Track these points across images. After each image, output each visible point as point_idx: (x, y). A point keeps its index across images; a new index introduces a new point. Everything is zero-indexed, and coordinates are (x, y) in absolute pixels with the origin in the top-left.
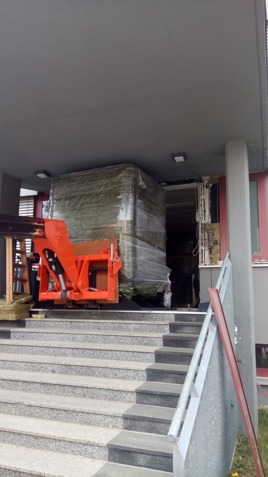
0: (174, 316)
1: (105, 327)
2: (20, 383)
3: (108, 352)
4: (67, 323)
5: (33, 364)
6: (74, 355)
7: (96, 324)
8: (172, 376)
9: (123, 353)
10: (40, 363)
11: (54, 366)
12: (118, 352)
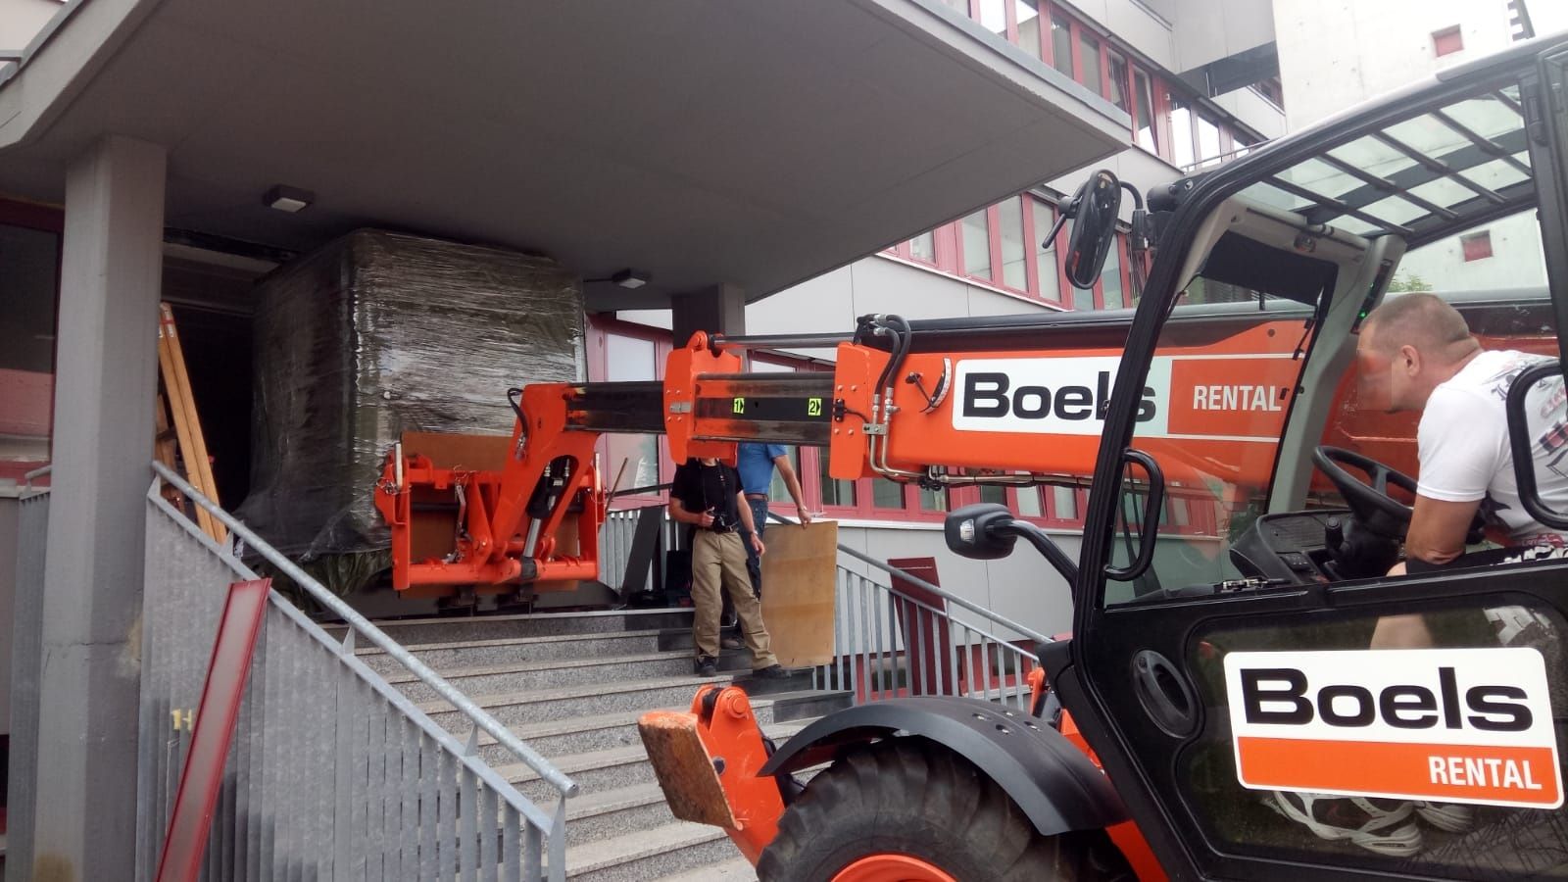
0: (623, 619)
1: (538, 653)
2: (637, 767)
3: (659, 692)
4: (446, 653)
5: (582, 736)
6: (594, 710)
7: (518, 648)
8: (805, 706)
9: (683, 689)
10: (597, 730)
11: (626, 730)
12: (675, 690)
